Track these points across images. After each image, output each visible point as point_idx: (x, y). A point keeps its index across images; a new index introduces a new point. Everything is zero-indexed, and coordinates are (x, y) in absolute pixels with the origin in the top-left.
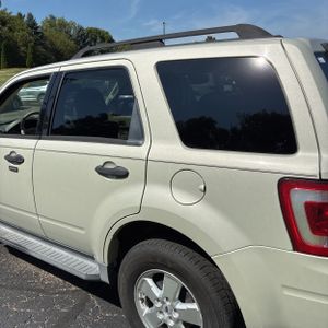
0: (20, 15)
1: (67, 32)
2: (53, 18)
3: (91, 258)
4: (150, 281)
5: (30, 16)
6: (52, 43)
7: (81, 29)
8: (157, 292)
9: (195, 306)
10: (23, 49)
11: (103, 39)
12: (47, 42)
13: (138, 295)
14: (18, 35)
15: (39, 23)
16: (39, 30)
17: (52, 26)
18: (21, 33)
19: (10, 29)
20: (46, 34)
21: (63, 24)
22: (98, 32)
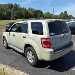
0: (23, 8)
1: (32, 11)
2: (30, 8)
3: (22, 50)
4: (29, 53)
5: (25, 8)
6: (29, 13)
7: (35, 10)
8: (29, 54)
9: (33, 56)
10: (23, 15)
11: (40, 12)
12: (28, 13)
13: (28, 55)
14: (23, 12)
15: (27, 9)
16: (27, 11)
17: (29, 10)
18: (23, 11)
19: (21, 11)
20: (28, 11)
21: (32, 9)
22: (39, 10)
